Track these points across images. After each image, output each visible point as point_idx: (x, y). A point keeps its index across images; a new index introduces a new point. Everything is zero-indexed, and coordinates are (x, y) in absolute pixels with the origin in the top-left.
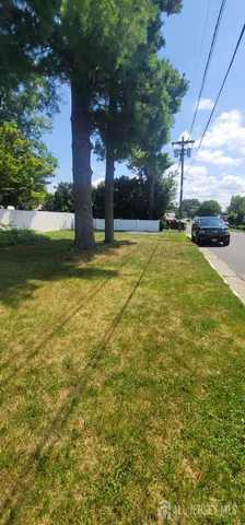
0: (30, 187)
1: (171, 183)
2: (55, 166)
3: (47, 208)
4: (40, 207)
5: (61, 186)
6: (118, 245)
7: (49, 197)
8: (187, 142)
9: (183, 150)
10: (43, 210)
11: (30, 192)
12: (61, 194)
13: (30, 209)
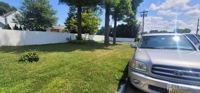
0: (94, 29)
1: (140, 25)
2: (101, 21)
3: (98, 34)
4: (96, 34)
5: (102, 28)
6: (117, 45)
7: (98, 30)
8: (145, 12)
9: (144, 14)
10: (96, 35)
11: (94, 30)
12: (102, 30)
13: (93, 34)
